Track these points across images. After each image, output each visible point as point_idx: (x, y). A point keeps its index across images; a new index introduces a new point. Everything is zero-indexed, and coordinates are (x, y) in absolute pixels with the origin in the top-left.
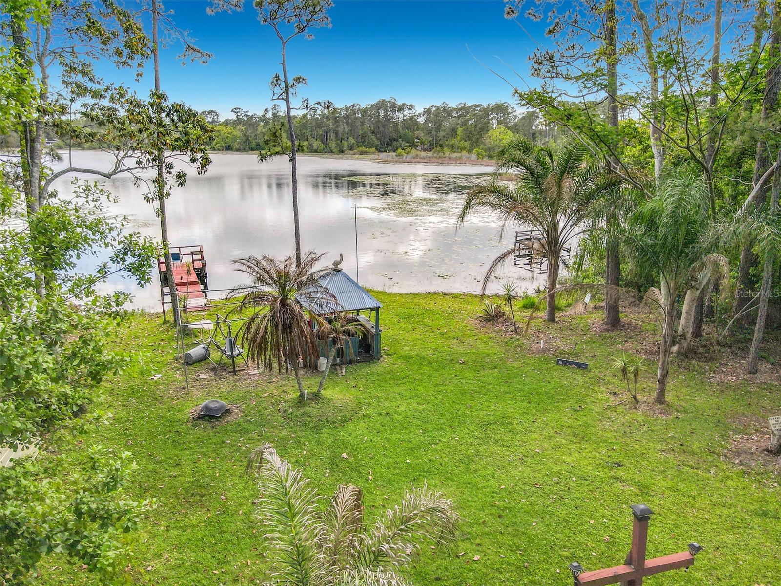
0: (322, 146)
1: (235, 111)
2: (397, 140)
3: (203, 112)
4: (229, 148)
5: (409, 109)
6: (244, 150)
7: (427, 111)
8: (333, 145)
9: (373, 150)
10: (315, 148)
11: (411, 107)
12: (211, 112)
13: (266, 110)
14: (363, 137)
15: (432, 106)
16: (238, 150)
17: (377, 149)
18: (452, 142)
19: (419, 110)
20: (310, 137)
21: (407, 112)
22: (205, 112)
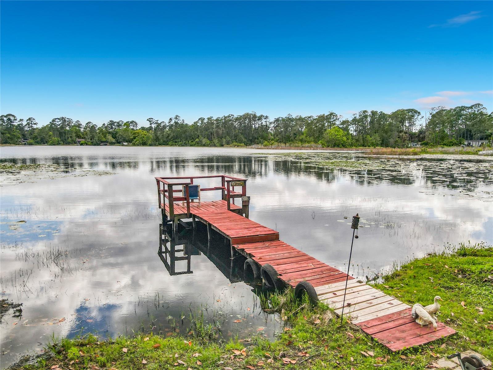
0: (208, 142)
1: (150, 120)
2: (258, 139)
3: (127, 122)
4: (144, 144)
5: (265, 119)
6: (155, 145)
7: (277, 120)
8: (216, 141)
9: (243, 144)
10: (204, 143)
11: (267, 117)
12: (132, 122)
13: (171, 119)
14: (236, 136)
15: (280, 117)
16: (151, 145)
17: (245, 144)
18: (301, 138)
19: (272, 119)
20: (200, 136)
21: (263, 121)
22: (129, 122)
